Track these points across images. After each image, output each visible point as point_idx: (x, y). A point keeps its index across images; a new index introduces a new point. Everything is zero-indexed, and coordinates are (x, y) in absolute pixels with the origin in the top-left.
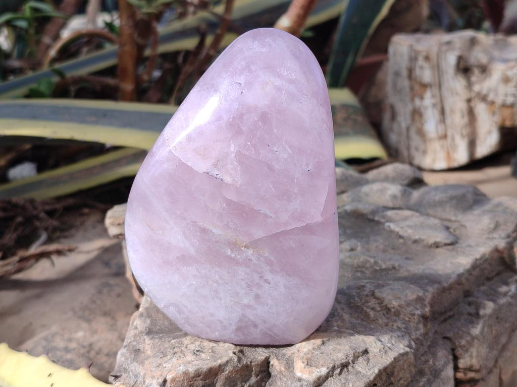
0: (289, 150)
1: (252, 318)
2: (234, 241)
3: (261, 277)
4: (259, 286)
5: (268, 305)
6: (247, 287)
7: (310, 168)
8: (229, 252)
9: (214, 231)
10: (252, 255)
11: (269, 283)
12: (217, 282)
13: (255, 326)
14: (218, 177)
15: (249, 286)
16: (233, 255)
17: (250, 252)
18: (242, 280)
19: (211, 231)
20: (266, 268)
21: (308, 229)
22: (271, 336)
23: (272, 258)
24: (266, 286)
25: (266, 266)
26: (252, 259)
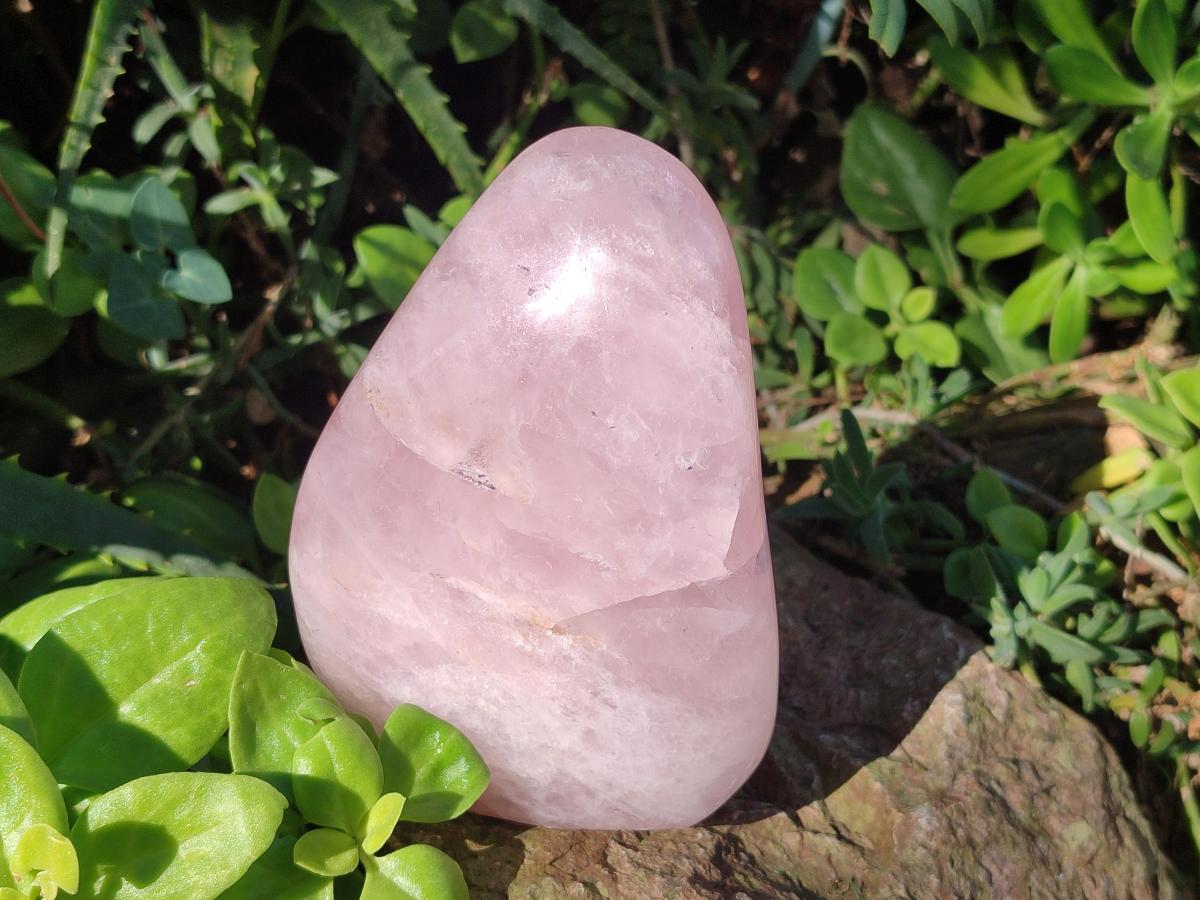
0: (642, 423)
1: (581, 778)
2: (528, 617)
3: (595, 694)
4: (592, 713)
5: (614, 753)
6: (565, 714)
7: (693, 461)
8: (519, 642)
9: (483, 595)
10: (572, 646)
11: (614, 707)
12: (496, 702)
13: (590, 793)
14: (482, 480)
15: (568, 713)
16: (529, 648)
17: (565, 641)
18: (553, 699)
19: (476, 597)
20: (604, 676)
21: (695, 594)
22: (626, 815)
23: (617, 655)
24: (608, 713)
25: (604, 672)
26: (573, 655)
